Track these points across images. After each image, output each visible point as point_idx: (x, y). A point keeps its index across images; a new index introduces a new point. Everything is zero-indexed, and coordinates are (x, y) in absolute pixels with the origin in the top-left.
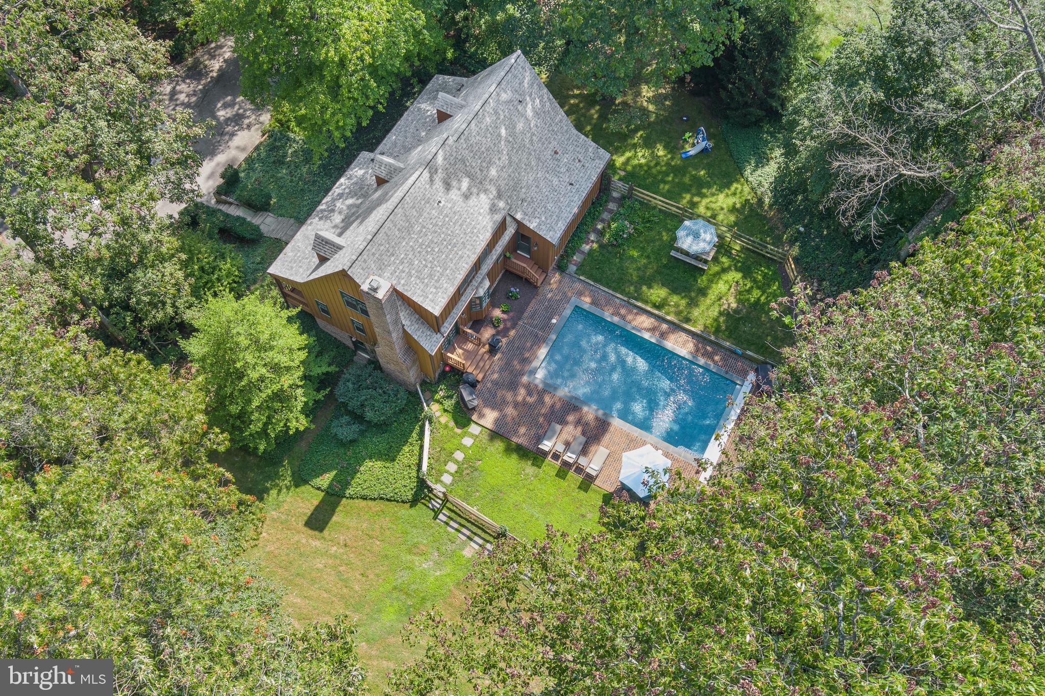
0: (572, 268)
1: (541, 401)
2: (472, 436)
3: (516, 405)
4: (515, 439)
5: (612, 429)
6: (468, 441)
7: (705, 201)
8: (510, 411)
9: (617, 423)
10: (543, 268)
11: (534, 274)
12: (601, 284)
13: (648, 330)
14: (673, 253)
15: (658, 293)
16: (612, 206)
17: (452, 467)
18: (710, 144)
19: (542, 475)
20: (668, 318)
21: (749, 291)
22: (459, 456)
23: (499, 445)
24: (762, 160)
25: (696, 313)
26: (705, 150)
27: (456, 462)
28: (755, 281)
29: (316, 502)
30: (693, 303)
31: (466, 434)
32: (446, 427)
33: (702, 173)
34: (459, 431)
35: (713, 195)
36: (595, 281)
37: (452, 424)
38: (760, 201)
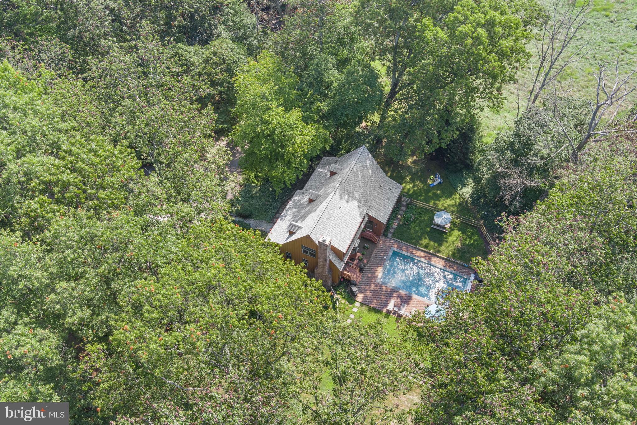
0: (390, 235)
2: (357, 307)
5: (413, 299)
6: (355, 310)
7: (441, 203)
8: (369, 294)
9: (415, 296)
10: (378, 236)
11: (375, 238)
12: (403, 241)
14: (433, 226)
15: (425, 241)
16: (403, 208)
18: (442, 180)
19: (389, 322)
20: (431, 252)
21: (466, 240)
22: (352, 316)
23: (366, 308)
24: (464, 185)
25: (443, 248)
26: (440, 183)
27: (351, 319)
28: (467, 235)
30: (440, 245)
31: (354, 307)
32: (345, 304)
33: (439, 192)
34: (351, 306)
35: (444, 200)
36: (400, 240)
37: (347, 303)
38: (466, 202)
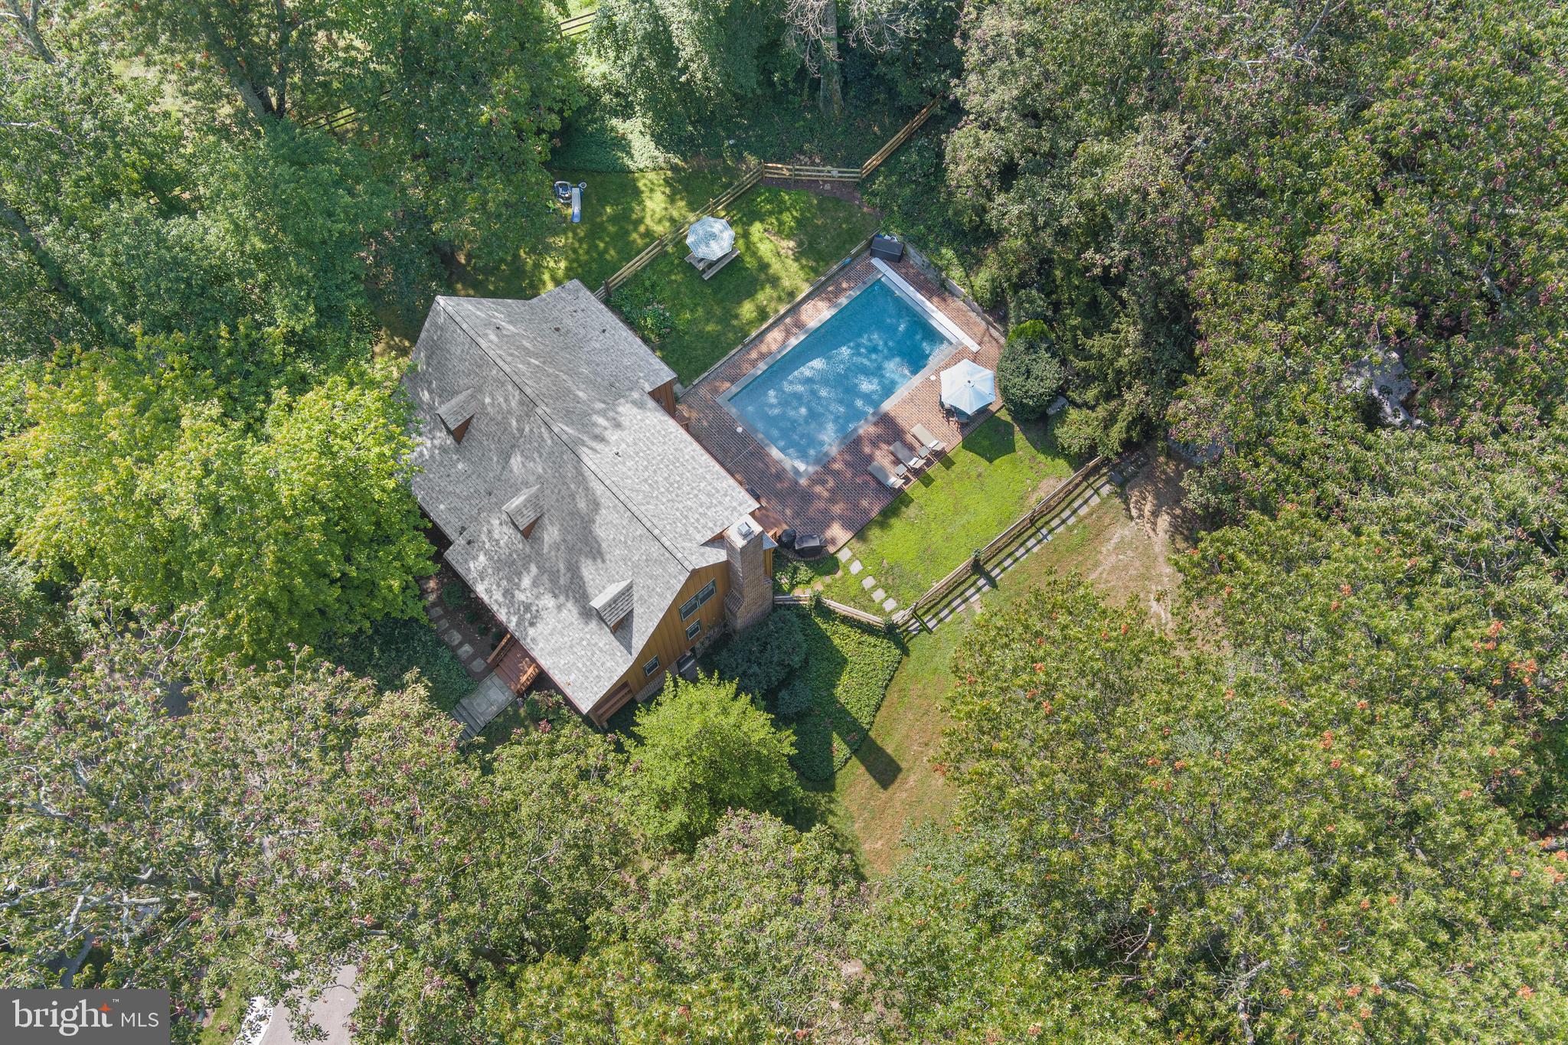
1: (836, 474)
2: (851, 560)
3: (832, 500)
4: (873, 515)
5: (892, 414)
6: (856, 567)
7: (648, 221)
8: (837, 509)
9: (887, 406)
12: (711, 365)
13: (787, 337)
14: (706, 277)
15: (747, 310)
17: (879, 595)
18: (583, 185)
19: (922, 501)
20: (782, 312)
21: (781, 223)
22: (869, 582)
23: (875, 533)
24: (622, 144)
25: (786, 283)
27: (875, 588)
28: (771, 213)
29: (862, 769)
30: (774, 281)
31: (846, 567)
32: (829, 586)
33: (608, 210)
34: (840, 573)
35: (643, 210)
36: (705, 369)
37: (828, 579)
38: (674, 168)
